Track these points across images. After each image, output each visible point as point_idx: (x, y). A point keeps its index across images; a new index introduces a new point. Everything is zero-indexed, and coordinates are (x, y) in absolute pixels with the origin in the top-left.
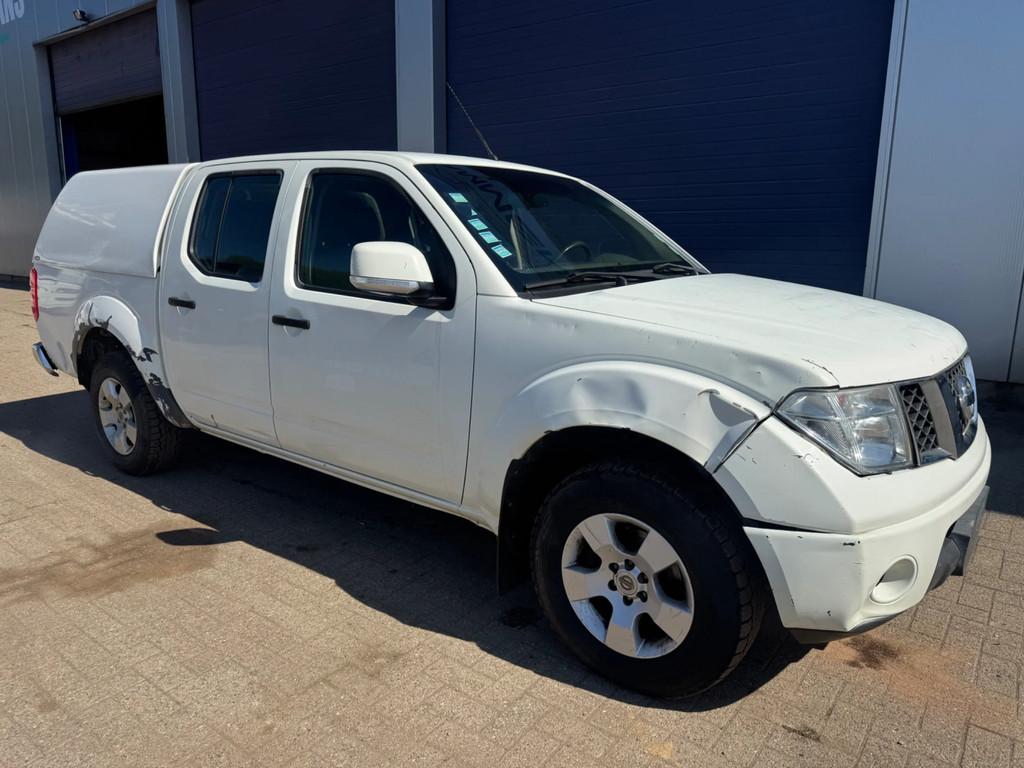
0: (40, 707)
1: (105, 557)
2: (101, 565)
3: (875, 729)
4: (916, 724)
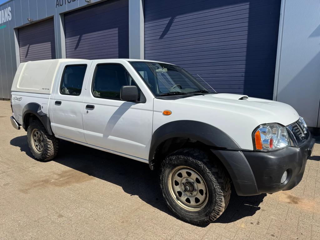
0: (58, 216)
1: (62, 177)
2: (61, 179)
3: (300, 219)
4: (311, 218)
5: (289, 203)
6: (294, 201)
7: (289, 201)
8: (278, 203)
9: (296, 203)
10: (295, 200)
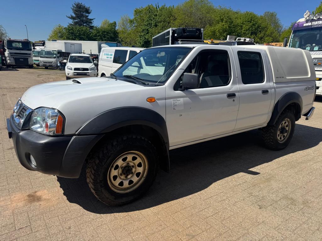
5: (36, 192)
6: (32, 196)
7: (36, 193)
8: (44, 187)
9: (29, 196)
10: (31, 198)
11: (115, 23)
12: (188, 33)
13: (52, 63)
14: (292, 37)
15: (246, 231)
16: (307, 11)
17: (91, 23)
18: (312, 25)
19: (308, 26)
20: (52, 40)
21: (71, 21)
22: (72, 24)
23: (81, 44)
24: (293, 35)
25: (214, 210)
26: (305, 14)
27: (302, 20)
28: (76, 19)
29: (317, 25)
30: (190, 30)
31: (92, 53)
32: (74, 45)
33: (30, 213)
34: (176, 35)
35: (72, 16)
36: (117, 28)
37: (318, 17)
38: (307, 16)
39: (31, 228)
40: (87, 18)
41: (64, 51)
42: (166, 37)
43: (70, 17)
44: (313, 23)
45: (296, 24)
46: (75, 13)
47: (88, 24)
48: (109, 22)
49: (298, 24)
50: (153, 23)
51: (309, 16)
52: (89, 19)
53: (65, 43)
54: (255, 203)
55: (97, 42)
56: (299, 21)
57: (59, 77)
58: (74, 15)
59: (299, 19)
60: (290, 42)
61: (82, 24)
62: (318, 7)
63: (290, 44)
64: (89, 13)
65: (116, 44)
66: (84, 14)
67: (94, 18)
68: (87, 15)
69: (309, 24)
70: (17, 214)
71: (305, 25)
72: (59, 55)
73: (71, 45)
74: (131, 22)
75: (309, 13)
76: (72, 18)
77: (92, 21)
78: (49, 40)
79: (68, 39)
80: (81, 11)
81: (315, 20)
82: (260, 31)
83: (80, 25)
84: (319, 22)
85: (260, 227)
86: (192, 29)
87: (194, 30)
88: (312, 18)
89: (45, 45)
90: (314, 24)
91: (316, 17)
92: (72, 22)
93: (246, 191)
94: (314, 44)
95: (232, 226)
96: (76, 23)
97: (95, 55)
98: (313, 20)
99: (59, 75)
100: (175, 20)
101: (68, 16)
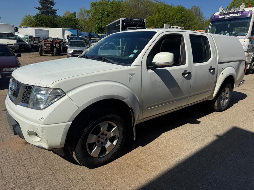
11: (75, 13)
12: (134, 23)
13: (25, 46)
14: (211, 26)
15: (176, 154)
16: (221, 7)
17: (55, 13)
18: (224, 17)
19: (222, 18)
20: (24, 27)
21: (38, 12)
22: (39, 14)
23: (48, 30)
24: (211, 25)
25: (155, 143)
26: (220, 9)
27: (218, 14)
28: (42, 10)
29: (228, 17)
30: (135, 20)
31: (58, 38)
32: (42, 31)
33: (30, 150)
34: (125, 24)
35: (39, 7)
36: (77, 17)
37: (229, 11)
38: (221, 11)
39: (33, 159)
40: (52, 9)
41: (34, 36)
42: (117, 25)
43: (38, 8)
44: (225, 15)
45: (213, 17)
46: (41, 5)
47: (52, 14)
48: (70, 12)
49: (215, 17)
50: (106, 13)
51: (222, 11)
52: (53, 9)
53: (35, 30)
54: (182, 138)
55: (61, 28)
56: (215, 14)
57: (32, 57)
58: (41, 7)
59: (215, 13)
60: (209, 30)
61: (47, 14)
62: (231, 3)
63: (209, 31)
64: (53, 5)
65: (77, 30)
66: (49, 5)
67: (58, 9)
68: (52, 6)
69: (223, 17)
70: (21, 151)
71: (219, 17)
72: (30, 39)
73: (41, 32)
74: (88, 12)
75: (222, 8)
76: (39, 9)
77: (56, 11)
78: (21, 27)
79: (37, 26)
80: (46, 3)
81: (227, 14)
82: (189, 21)
83: (46, 15)
84: (229, 15)
85: (185, 152)
86: (137, 19)
87: (139, 20)
88: (225, 12)
89: (18, 31)
90: (226, 17)
91: (227, 11)
92: (40, 12)
93: (176, 131)
94: (226, 32)
95: (167, 152)
96: (42, 13)
97: (60, 39)
98: (225, 14)
99: (32, 55)
100: (123, 11)
101: (36, 7)
